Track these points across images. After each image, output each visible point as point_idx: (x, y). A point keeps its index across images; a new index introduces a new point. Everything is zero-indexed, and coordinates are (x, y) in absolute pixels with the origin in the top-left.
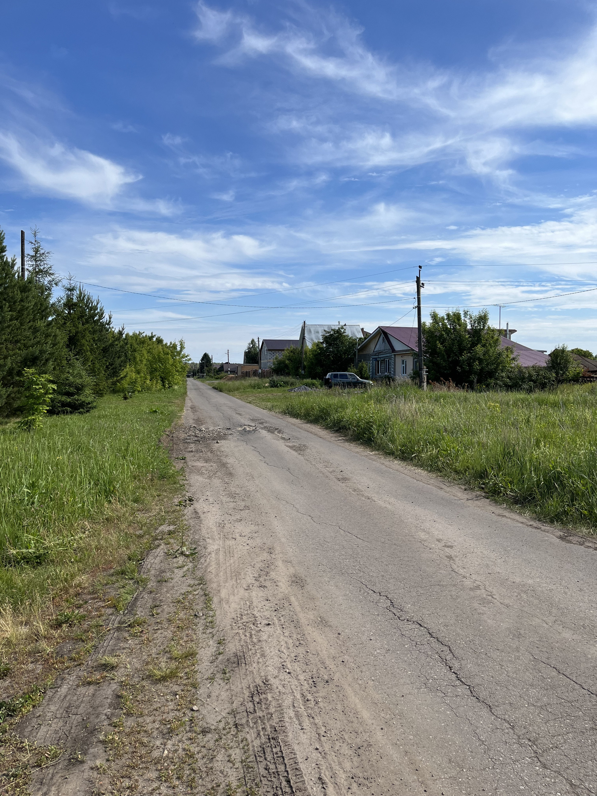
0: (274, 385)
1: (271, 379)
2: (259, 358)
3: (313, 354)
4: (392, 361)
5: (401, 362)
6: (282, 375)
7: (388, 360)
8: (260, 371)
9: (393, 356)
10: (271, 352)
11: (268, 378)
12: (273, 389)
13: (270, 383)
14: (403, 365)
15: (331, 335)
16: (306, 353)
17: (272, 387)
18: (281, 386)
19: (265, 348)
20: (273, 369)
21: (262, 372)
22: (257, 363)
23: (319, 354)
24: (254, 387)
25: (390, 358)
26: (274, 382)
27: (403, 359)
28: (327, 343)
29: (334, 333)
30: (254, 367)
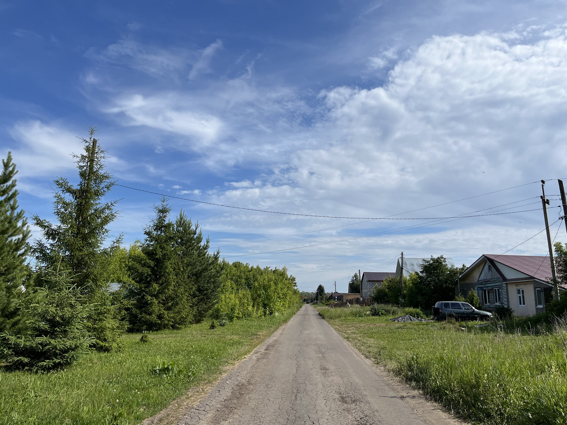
0: (375, 313)
1: (372, 306)
2: (361, 288)
3: (412, 283)
4: (503, 291)
5: (515, 292)
6: (382, 303)
7: (498, 290)
8: (361, 299)
9: (504, 285)
10: (370, 283)
11: (369, 306)
12: (374, 317)
13: (371, 311)
14: (519, 295)
15: (430, 265)
16: (405, 283)
17: (373, 315)
18: (382, 314)
19: (365, 279)
20: (373, 297)
21: (363, 300)
22: (359, 292)
23: (419, 283)
24: (355, 315)
25: (500, 287)
26: (375, 310)
27: (519, 288)
28: (426, 273)
29: (434, 262)
30: (357, 296)
